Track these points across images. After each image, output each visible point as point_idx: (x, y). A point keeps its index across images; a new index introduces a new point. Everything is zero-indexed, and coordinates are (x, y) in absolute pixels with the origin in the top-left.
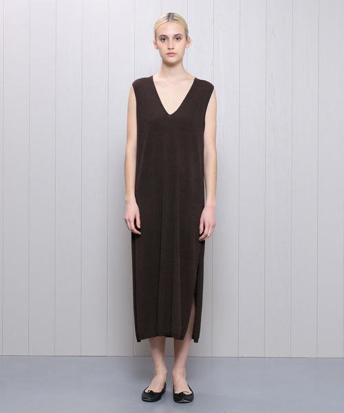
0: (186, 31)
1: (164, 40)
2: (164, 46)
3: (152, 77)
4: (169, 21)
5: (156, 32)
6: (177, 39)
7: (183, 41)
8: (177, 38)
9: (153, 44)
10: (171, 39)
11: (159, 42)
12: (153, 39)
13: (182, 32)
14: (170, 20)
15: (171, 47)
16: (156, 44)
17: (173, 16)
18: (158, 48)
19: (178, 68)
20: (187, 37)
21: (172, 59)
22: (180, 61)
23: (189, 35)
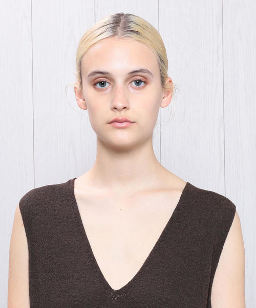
0: (162, 61)
1: (102, 84)
2: (102, 101)
3: (71, 183)
4: (115, 34)
5: (80, 64)
6: (138, 82)
7: (154, 86)
8: (138, 79)
9: (72, 96)
10: (120, 81)
11: (89, 91)
12: (74, 80)
13: (149, 64)
14: (119, 31)
15: (120, 105)
16: (80, 94)
17: (128, 22)
18: (86, 106)
19: (141, 157)
20: (163, 78)
21: (122, 137)
22: (145, 140)
23: (171, 73)
